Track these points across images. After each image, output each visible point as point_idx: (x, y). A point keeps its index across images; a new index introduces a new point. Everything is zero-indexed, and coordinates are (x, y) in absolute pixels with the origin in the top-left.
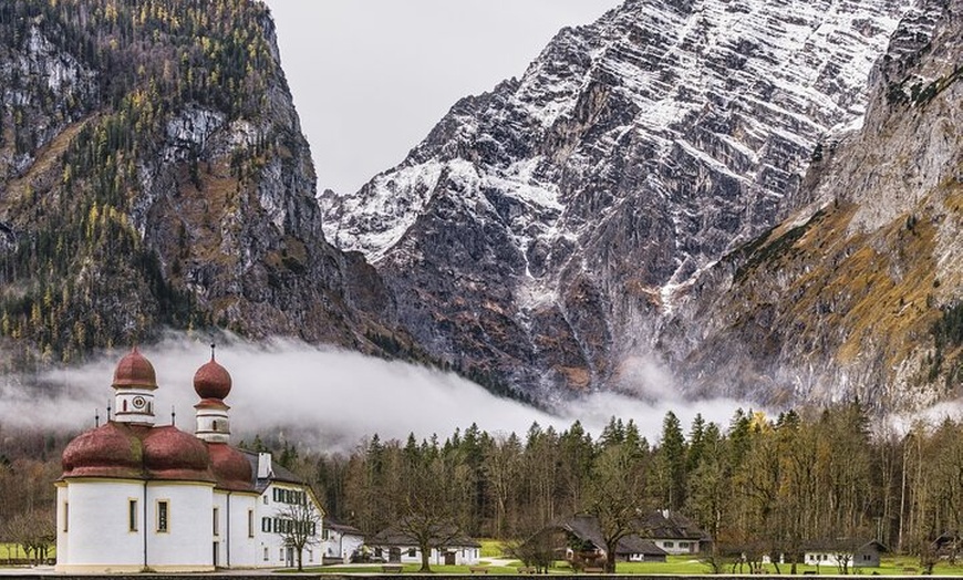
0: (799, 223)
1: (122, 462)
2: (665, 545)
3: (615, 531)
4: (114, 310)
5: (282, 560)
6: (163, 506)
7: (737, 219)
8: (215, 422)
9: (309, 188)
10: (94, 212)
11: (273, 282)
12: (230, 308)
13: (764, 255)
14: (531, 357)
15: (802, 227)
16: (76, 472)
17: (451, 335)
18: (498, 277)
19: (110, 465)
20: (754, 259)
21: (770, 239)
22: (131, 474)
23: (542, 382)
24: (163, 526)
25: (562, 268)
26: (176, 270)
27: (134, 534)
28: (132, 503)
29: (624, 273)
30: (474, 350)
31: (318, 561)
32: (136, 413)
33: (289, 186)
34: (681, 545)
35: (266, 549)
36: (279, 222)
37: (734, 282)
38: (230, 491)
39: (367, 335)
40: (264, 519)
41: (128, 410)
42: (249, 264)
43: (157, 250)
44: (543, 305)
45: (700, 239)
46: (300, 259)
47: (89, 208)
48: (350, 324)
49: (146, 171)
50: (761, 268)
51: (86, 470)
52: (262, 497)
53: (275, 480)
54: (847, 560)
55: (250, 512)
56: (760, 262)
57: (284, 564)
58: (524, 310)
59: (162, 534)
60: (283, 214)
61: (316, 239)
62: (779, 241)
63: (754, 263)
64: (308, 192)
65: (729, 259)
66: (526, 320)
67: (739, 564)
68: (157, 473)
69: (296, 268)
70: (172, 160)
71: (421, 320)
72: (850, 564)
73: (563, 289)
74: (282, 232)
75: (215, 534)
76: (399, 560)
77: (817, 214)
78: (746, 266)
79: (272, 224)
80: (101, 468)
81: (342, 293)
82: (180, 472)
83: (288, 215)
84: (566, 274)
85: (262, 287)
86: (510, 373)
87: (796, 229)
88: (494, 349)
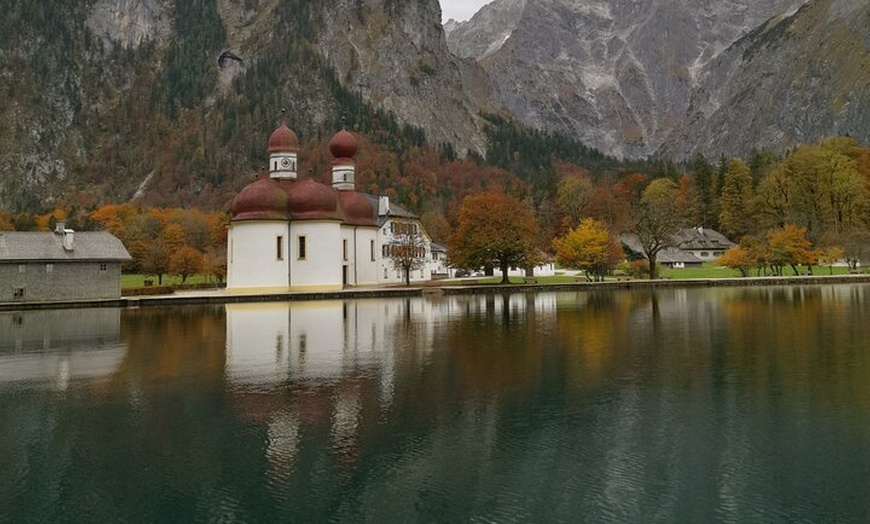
0: (790, 13)
1: (272, 207)
2: (702, 254)
3: (654, 245)
4: (307, 108)
5: (399, 277)
6: (302, 239)
7: (742, 15)
8: (345, 175)
9: (437, 18)
10: (295, 45)
11: (414, 82)
12: (384, 102)
13: (765, 38)
14: (596, 122)
15: (792, 17)
16: (238, 217)
17: (539, 110)
18: (570, 68)
19: (263, 210)
20: (757, 43)
21: (768, 27)
22: (278, 216)
23: (606, 139)
24: (302, 255)
25: (616, 58)
26: (349, 78)
27: (280, 262)
28: (279, 239)
29: (661, 59)
30: (556, 120)
31: (428, 277)
32: (284, 171)
33: (423, 17)
34: (715, 254)
35: (386, 270)
36: (417, 42)
37: (744, 60)
38: (356, 226)
39: (480, 114)
40: (383, 247)
41: (278, 169)
42: (397, 71)
43: (336, 65)
44: (604, 85)
45: (715, 31)
46: (431, 65)
47: (292, 42)
48: (467, 107)
49: (328, 14)
50: (763, 48)
51: (245, 215)
52: (381, 230)
53: (392, 216)
54: (855, 262)
55: (372, 242)
56: (761, 44)
57: (400, 280)
58: (591, 90)
59: (302, 262)
60: (419, 36)
61: (442, 51)
62: (774, 29)
63: (757, 45)
64: (436, 20)
65: (737, 43)
66: (592, 97)
67: (763, 268)
68: (297, 214)
69: (429, 71)
70: (346, 6)
71: (518, 101)
72: (858, 265)
73: (617, 73)
74: (419, 47)
75: (345, 259)
76: (492, 274)
77: (803, 7)
78: (751, 48)
79: (412, 43)
80: (256, 213)
81: (461, 86)
82: (315, 213)
83: (423, 36)
84: (619, 63)
85: (406, 85)
86: (582, 135)
87: (787, 18)
88: (570, 119)
